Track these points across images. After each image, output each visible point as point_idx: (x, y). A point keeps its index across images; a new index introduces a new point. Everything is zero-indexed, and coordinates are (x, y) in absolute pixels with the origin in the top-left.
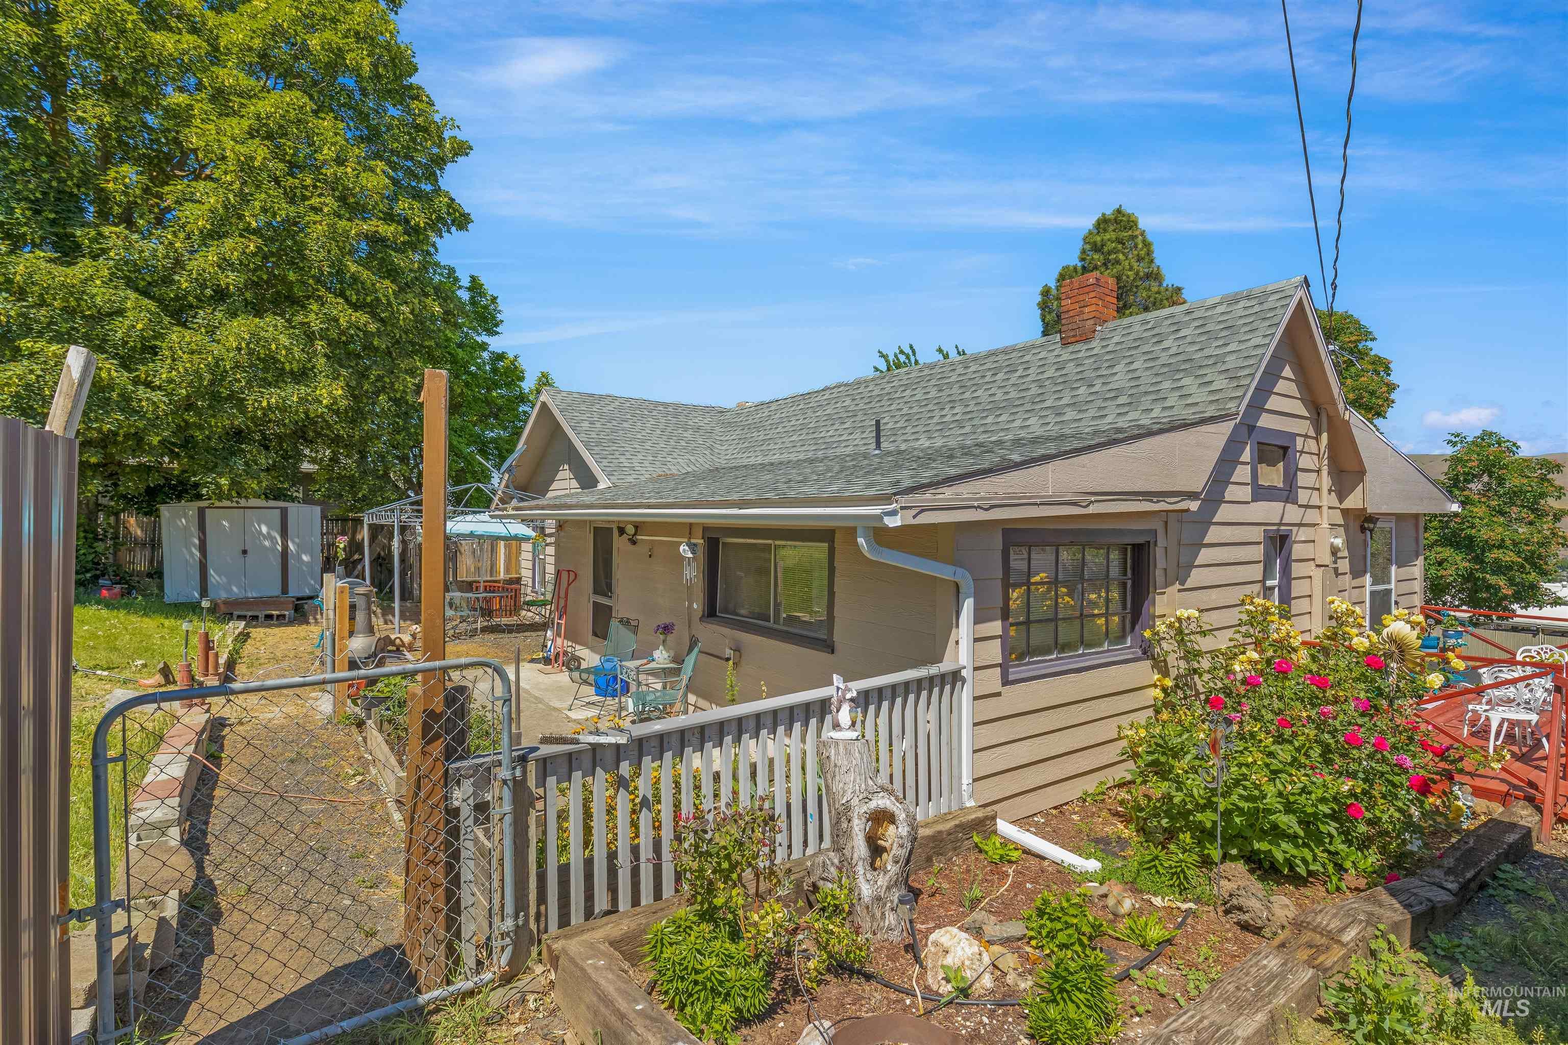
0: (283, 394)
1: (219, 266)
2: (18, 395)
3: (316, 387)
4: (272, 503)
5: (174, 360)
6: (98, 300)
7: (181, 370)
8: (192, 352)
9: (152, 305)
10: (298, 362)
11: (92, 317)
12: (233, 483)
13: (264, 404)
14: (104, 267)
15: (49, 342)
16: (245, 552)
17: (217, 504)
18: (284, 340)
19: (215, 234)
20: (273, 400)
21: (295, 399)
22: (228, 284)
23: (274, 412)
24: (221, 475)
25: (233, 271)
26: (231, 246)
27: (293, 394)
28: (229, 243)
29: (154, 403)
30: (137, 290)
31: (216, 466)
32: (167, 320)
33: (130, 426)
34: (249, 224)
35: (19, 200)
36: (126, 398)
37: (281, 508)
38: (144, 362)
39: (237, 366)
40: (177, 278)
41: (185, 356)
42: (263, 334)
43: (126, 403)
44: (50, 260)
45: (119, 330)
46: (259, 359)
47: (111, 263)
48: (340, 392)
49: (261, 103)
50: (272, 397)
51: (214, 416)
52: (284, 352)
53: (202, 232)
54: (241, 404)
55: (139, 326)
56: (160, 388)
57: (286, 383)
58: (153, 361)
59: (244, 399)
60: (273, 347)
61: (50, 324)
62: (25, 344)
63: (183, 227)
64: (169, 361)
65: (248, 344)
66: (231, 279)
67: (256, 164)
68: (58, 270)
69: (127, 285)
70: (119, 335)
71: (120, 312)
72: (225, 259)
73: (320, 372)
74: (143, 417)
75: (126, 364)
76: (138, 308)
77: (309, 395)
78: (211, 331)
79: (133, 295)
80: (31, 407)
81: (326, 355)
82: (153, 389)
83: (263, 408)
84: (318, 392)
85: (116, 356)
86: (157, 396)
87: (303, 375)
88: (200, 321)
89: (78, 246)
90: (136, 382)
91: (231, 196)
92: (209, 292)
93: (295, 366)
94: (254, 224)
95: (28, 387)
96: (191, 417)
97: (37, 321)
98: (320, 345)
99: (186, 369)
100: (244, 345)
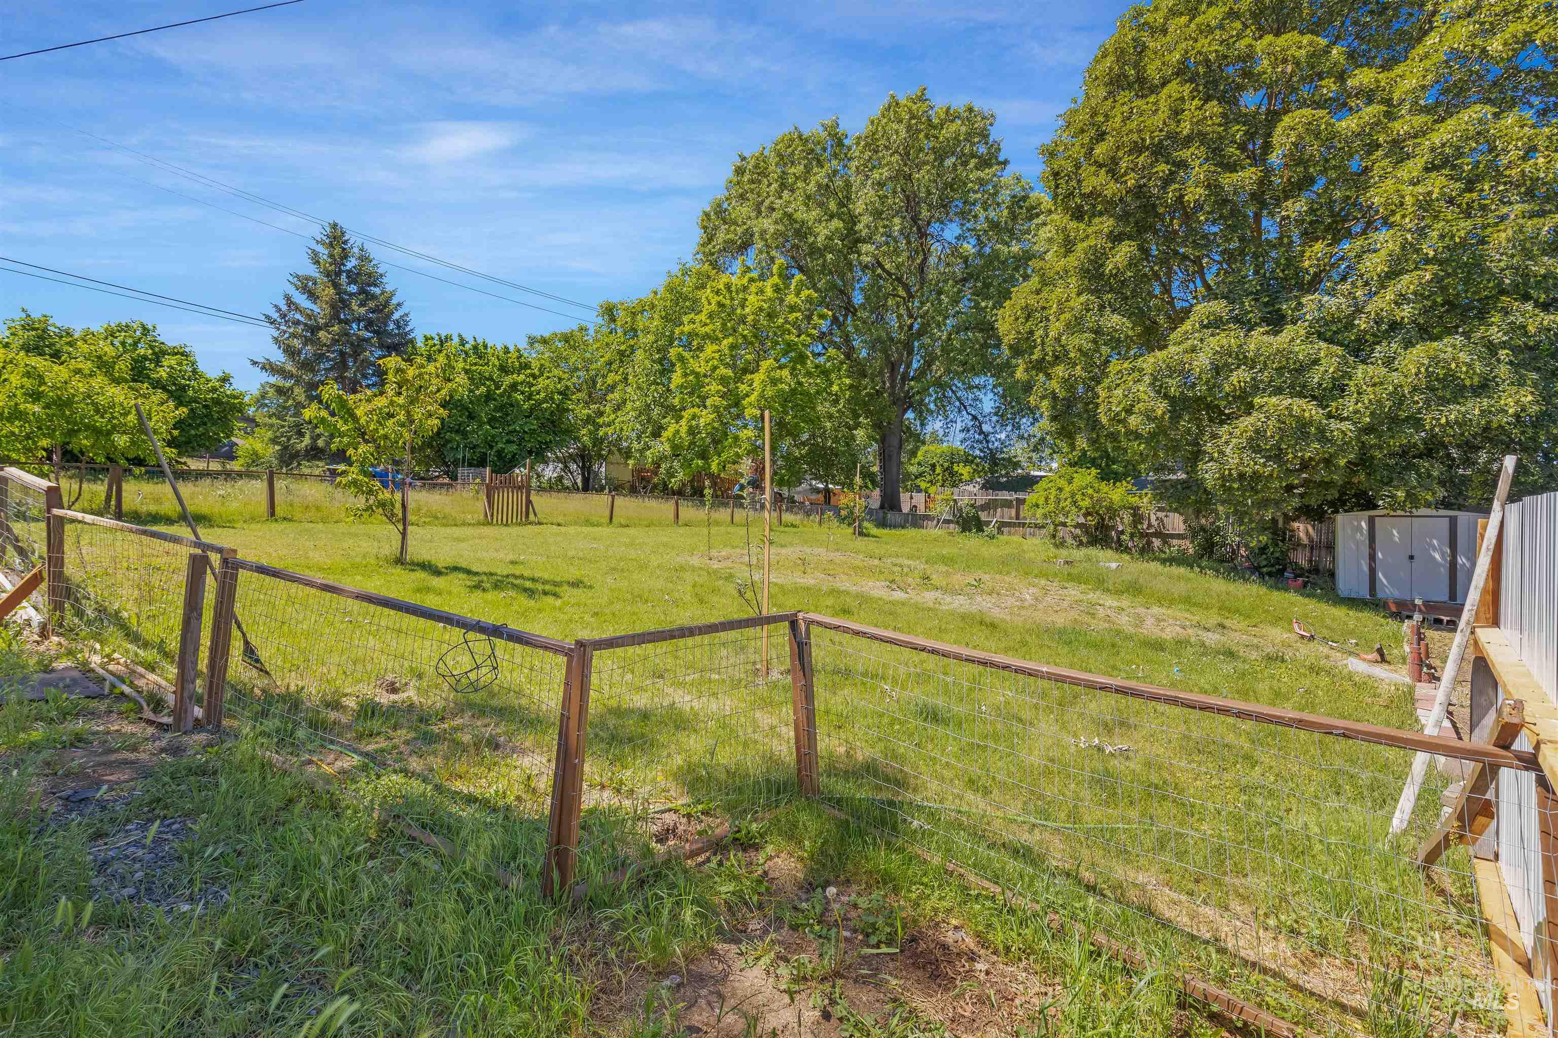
0: (1463, 409)
1: (1396, 303)
2: (1251, 438)
3: (1500, 397)
4: (1442, 512)
5: (1359, 393)
6: (1301, 357)
7: (1366, 401)
8: (1374, 385)
9: (1339, 350)
10: (1479, 375)
11: (1296, 370)
12: (1409, 495)
13: (1443, 421)
14: (1301, 329)
15: (1270, 396)
16: (1411, 557)
17: (1392, 513)
18: (1464, 357)
19: (1393, 274)
20: (1452, 416)
21: (1477, 412)
22: (1403, 318)
23: (1452, 427)
24: (1397, 488)
25: (1408, 304)
26: (1407, 283)
27: (1473, 408)
28: (1406, 278)
29: (1343, 432)
30: (1325, 340)
31: (1391, 480)
32: (1351, 359)
33: (1325, 452)
34: (1427, 254)
35: (1247, 295)
36: (1321, 431)
37: (1450, 517)
38: (1334, 399)
39: (1415, 389)
40: (1356, 322)
41: (1369, 389)
42: (1442, 356)
43: (1322, 435)
44: (1267, 333)
45: (1315, 377)
46: (1437, 379)
47: (1307, 323)
48: (1530, 398)
49: (1435, 134)
50: (1453, 413)
51: (1392, 437)
52: (1464, 369)
53: (1379, 276)
54: (1417, 423)
55: (1331, 370)
56: (1347, 419)
57: (1466, 398)
58: (1342, 397)
59: (1421, 419)
60: (1453, 366)
61: (1271, 381)
62: (1257, 400)
63: (1361, 276)
64: (1355, 395)
65: (1427, 370)
66: (1406, 312)
67: (1434, 196)
68: (1271, 339)
69: (1319, 337)
70: (1316, 380)
71: (1316, 362)
72: (1401, 295)
73: (1504, 381)
74: (1333, 444)
75: (1321, 400)
76: (1330, 355)
77: (1493, 406)
78: (1388, 362)
79: (1323, 345)
80: (1258, 446)
81: (1511, 363)
82: (1342, 419)
83: (1440, 425)
84: (1502, 402)
85: (1314, 398)
86: (1346, 426)
87: (1484, 387)
88: (1377, 355)
89: (1283, 317)
90: (1330, 416)
91: (1409, 236)
92: (1384, 327)
93: (1476, 380)
94: (1431, 253)
95: (1257, 432)
96: (1372, 440)
97: (1262, 381)
98: (1503, 353)
99: (1370, 401)
100: (1423, 370)
